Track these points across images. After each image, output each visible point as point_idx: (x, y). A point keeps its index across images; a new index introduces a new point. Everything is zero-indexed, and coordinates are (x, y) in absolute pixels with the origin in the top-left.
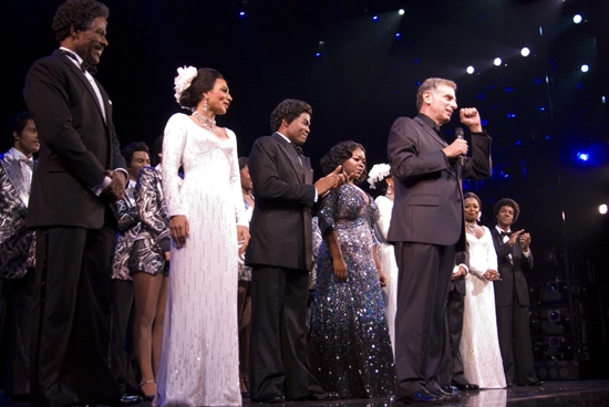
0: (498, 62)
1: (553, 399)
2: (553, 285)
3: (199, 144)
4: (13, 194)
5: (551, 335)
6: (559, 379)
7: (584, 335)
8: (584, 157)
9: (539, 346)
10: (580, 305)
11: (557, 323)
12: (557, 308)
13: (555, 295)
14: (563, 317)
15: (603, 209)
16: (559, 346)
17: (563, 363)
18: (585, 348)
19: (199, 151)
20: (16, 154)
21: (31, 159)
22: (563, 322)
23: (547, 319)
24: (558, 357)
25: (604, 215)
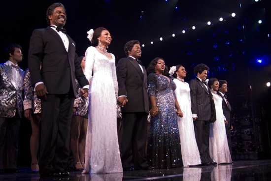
0: (221, 19)
1: (247, 168)
2: (247, 118)
3: (100, 61)
4: (8, 80)
5: (246, 140)
6: (249, 159)
7: (260, 140)
8: (260, 61)
9: (240, 145)
10: (259, 127)
11: (249, 135)
12: (248, 128)
13: (248, 123)
14: (251, 132)
15: (268, 84)
16: (249, 145)
17: (251, 152)
18: (261, 146)
19: (100, 64)
20: (9, 63)
21: (17, 65)
22: (251, 134)
23: (244, 133)
24: (249, 150)
25: (269, 87)
